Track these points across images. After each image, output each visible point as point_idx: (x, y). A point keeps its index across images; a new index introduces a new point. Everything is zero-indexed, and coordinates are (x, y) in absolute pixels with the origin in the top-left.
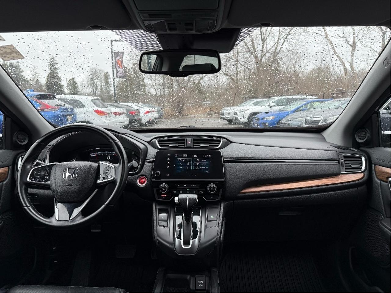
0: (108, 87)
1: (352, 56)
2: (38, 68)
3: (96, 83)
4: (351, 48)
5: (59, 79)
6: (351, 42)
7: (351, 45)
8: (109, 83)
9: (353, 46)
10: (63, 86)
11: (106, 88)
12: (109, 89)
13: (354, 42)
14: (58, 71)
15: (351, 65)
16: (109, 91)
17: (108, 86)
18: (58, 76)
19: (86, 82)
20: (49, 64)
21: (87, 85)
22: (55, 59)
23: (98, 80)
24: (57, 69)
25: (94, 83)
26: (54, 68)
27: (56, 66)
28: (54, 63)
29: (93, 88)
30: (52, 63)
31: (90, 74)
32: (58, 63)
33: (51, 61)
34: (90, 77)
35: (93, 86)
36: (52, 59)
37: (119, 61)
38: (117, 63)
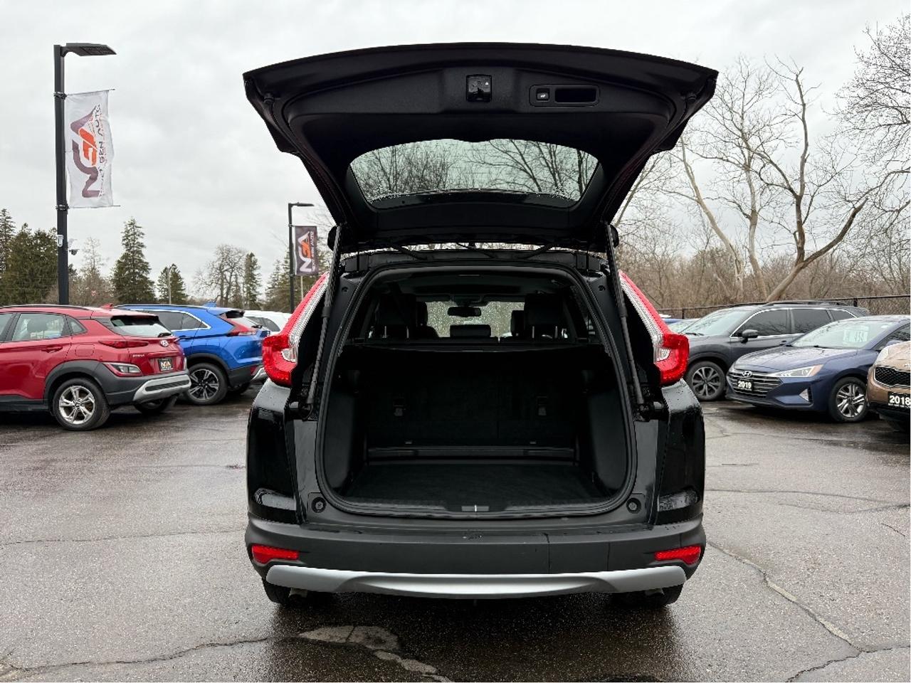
0: (251, 288)
1: (752, 237)
2: (100, 245)
3: (228, 278)
4: (748, 221)
5: (145, 267)
6: (748, 212)
7: (748, 216)
8: (254, 279)
9: (753, 217)
10: (152, 283)
11: (248, 289)
12: (253, 289)
13: (754, 212)
14: (144, 251)
15: (751, 251)
16: (255, 295)
17: (251, 285)
18: (141, 261)
19: (206, 274)
20: (124, 235)
21: (208, 281)
22: (137, 225)
23: (233, 271)
24: (143, 246)
25: (223, 278)
26: (134, 244)
27: (140, 240)
28: (135, 233)
29: (222, 289)
30: (131, 233)
31: (216, 258)
32: (143, 234)
33: (129, 228)
34: (217, 265)
35: (222, 285)
36: (132, 224)
37: (304, 244)
38: (302, 246)
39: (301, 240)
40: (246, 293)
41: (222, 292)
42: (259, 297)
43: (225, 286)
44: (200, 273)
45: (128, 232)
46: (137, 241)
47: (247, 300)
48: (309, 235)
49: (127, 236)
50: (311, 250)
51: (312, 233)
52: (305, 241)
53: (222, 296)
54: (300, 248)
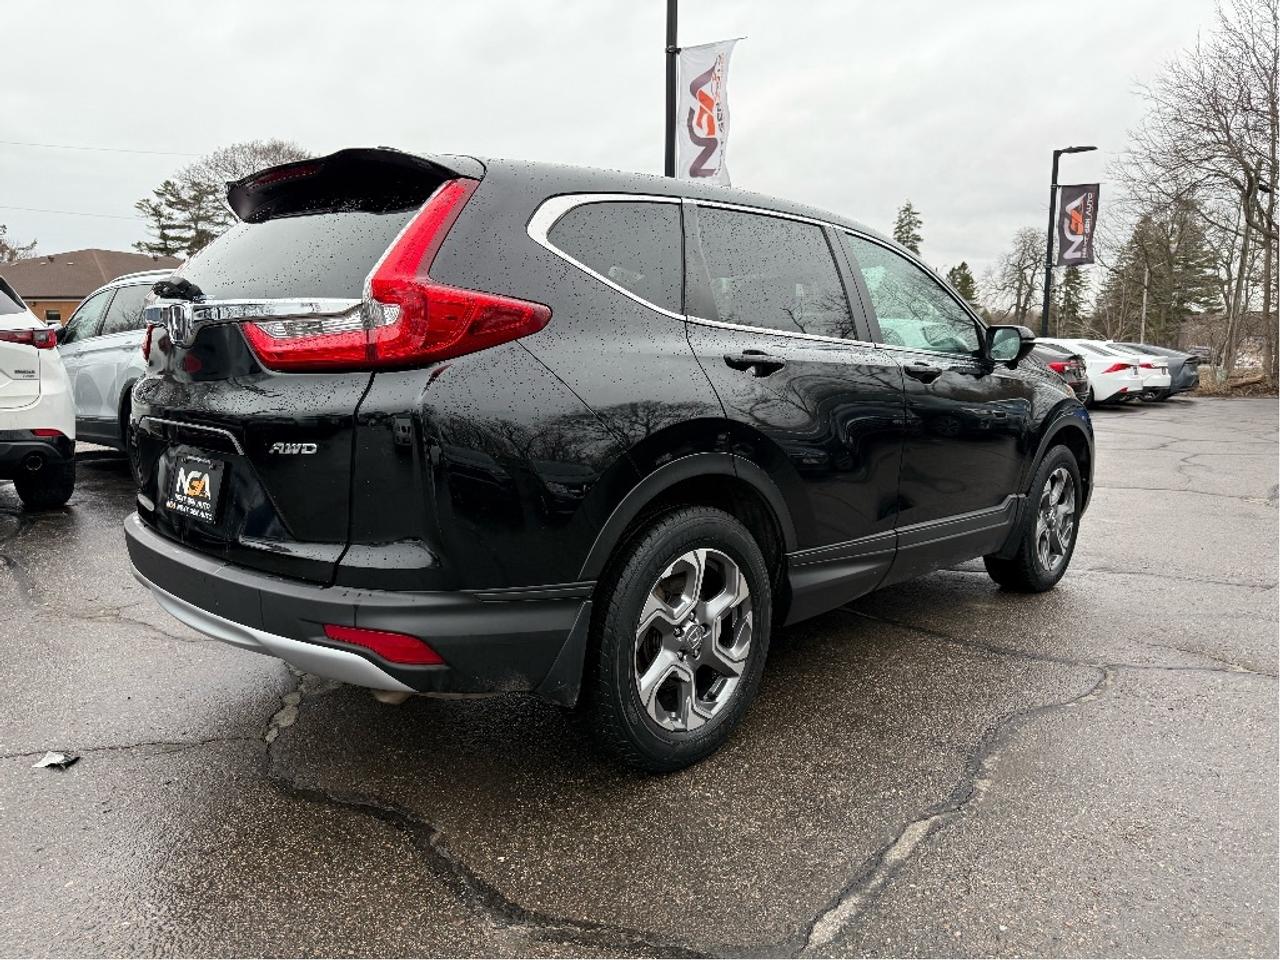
0: (1072, 292)
3: (1029, 279)
8: (1078, 278)
11: (1067, 293)
12: (1075, 294)
14: (920, 246)
16: (1076, 305)
17: (1073, 288)
19: (997, 274)
20: (896, 226)
21: (999, 285)
22: (914, 210)
23: (1037, 267)
24: (919, 240)
25: (1022, 278)
26: (907, 237)
27: (916, 231)
28: (910, 223)
29: (1019, 295)
30: (905, 222)
31: (1014, 250)
32: (920, 222)
33: (903, 216)
34: (1014, 259)
35: (1019, 290)
36: (908, 209)
37: (1075, 214)
38: (1070, 218)
39: (1070, 207)
40: (1062, 301)
41: (1019, 300)
42: (1084, 306)
43: (1023, 292)
44: (990, 273)
45: (902, 221)
46: (912, 233)
47: (1063, 310)
48: (1085, 200)
49: (900, 227)
50: (1084, 222)
51: (1091, 196)
52: (1076, 209)
53: (1018, 305)
54: (1067, 221)
